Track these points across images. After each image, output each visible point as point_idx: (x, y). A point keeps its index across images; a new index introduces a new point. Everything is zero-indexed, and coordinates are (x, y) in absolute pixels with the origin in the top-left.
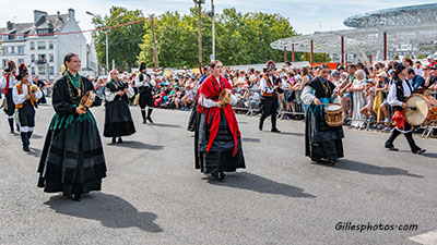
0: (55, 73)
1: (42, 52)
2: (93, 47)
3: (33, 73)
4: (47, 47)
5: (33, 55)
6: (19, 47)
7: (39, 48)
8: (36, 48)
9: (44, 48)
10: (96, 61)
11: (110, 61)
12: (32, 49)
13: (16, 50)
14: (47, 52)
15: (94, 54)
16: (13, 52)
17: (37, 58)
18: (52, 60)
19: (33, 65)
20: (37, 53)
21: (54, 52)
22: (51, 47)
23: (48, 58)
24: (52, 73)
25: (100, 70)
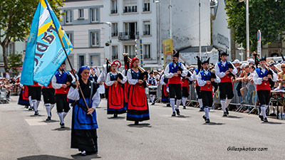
0: (154, 55)
1: (130, 18)
2: (223, 5)
3: (115, 57)
4: (140, 9)
5: (115, 25)
6: (92, 10)
7: (126, 10)
8: (120, 10)
9: (134, 10)
10: (227, 33)
11: (253, 33)
12: (114, 12)
13: (86, 15)
14: (139, 18)
15: (224, 19)
16: (81, 19)
17: (121, 29)
18: (147, 33)
19: (115, 41)
20: (122, 19)
21: (151, 17)
22: (147, 8)
23: (140, 29)
24: (148, 57)
25: (234, 49)
